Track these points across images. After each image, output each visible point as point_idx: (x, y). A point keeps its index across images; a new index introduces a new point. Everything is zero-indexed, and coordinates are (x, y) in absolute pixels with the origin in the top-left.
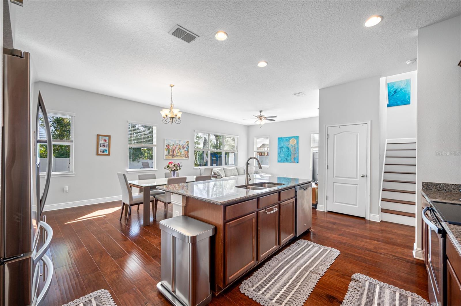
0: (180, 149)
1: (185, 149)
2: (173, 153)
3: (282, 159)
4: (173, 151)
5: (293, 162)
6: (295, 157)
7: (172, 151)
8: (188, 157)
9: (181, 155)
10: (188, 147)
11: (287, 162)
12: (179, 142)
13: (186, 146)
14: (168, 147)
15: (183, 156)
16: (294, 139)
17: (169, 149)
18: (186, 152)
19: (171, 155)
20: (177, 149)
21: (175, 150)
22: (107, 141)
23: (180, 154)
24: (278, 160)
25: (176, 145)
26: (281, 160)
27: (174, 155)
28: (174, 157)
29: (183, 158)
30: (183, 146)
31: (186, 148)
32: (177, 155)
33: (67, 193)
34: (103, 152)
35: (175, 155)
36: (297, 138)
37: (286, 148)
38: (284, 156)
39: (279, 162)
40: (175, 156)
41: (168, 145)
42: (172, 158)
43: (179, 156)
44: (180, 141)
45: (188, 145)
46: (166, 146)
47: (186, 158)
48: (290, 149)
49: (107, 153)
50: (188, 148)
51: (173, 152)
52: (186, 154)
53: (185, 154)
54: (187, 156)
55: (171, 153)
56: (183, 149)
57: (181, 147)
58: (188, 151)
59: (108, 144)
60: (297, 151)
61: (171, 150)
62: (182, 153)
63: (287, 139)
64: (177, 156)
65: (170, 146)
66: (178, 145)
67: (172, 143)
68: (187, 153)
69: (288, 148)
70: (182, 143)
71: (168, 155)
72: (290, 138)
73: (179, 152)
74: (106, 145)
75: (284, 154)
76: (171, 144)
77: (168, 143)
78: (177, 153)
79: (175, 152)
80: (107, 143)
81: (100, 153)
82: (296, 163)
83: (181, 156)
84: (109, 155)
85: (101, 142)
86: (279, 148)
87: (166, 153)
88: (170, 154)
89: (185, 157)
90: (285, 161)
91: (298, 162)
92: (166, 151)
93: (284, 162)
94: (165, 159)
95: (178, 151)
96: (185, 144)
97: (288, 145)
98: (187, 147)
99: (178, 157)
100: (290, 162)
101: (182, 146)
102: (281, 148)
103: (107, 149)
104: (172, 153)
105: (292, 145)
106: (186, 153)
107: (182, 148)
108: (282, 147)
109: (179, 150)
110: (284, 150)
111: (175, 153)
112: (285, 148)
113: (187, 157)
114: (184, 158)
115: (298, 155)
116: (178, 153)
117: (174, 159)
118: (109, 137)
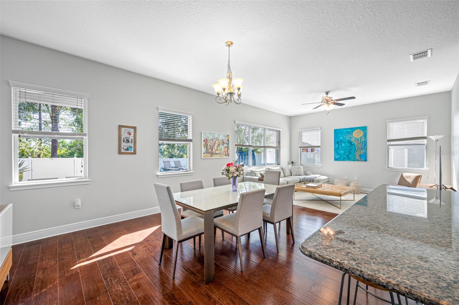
0: (219, 144)
1: (225, 145)
2: (212, 150)
3: (341, 157)
4: (211, 148)
5: (358, 160)
6: (361, 153)
7: (210, 148)
8: (228, 155)
10: (229, 142)
11: (349, 160)
12: (219, 136)
13: (226, 142)
14: (206, 143)
15: (223, 154)
16: (360, 131)
17: (207, 145)
18: (226, 148)
19: (209, 153)
20: (216, 145)
21: (214, 147)
22: (132, 135)
23: (220, 151)
24: (335, 158)
25: (215, 140)
26: (339, 158)
27: (213, 152)
28: (213, 155)
29: (223, 157)
30: (223, 141)
31: (226, 143)
32: (217, 152)
33: (80, 208)
34: (127, 149)
35: (214, 153)
36: (364, 129)
37: (348, 142)
38: (344, 153)
39: (336, 159)
40: (214, 154)
41: (206, 139)
42: (210, 157)
43: (219, 154)
44: (219, 135)
45: (228, 140)
46: (204, 141)
47: (227, 157)
48: (353, 143)
49: (133, 151)
50: (228, 144)
51: (212, 149)
52: (226, 152)
53: (225, 152)
54: (227, 154)
55: (210, 151)
56: (223, 145)
57: (220, 142)
58: (228, 148)
59: (133, 138)
60: (365, 146)
62: (222, 150)
63: (349, 130)
64: (216, 154)
65: (208, 141)
66: (217, 140)
67: (211, 137)
68: (227, 150)
69: (350, 142)
70: (222, 137)
71: (206, 153)
72: (353, 129)
73: (218, 149)
74: (130, 140)
75: (344, 150)
76: (210, 139)
77: (206, 137)
78: (216, 150)
79: (214, 149)
80: (131, 137)
81: (123, 151)
82: (362, 161)
83: (221, 154)
84: (135, 153)
85: (124, 135)
86: (336, 142)
87: (204, 150)
88: (208, 151)
89: (226, 155)
90: (345, 158)
91: (366, 161)
92: (204, 147)
93: (344, 160)
94: (202, 158)
95: (217, 147)
96: (225, 139)
97: (351, 138)
98: (228, 142)
99: (218, 155)
100: (354, 161)
101: (222, 141)
102: (339, 143)
103: (132, 145)
104: (211, 150)
105: (357, 138)
106: (226, 150)
107: (222, 144)
108: (341, 141)
109: (218, 146)
110: (343, 145)
111: (214, 150)
112: (345, 143)
113: (227, 156)
114: (225, 157)
115: (366, 151)
116: (218, 150)
117: (213, 157)
118: (135, 128)
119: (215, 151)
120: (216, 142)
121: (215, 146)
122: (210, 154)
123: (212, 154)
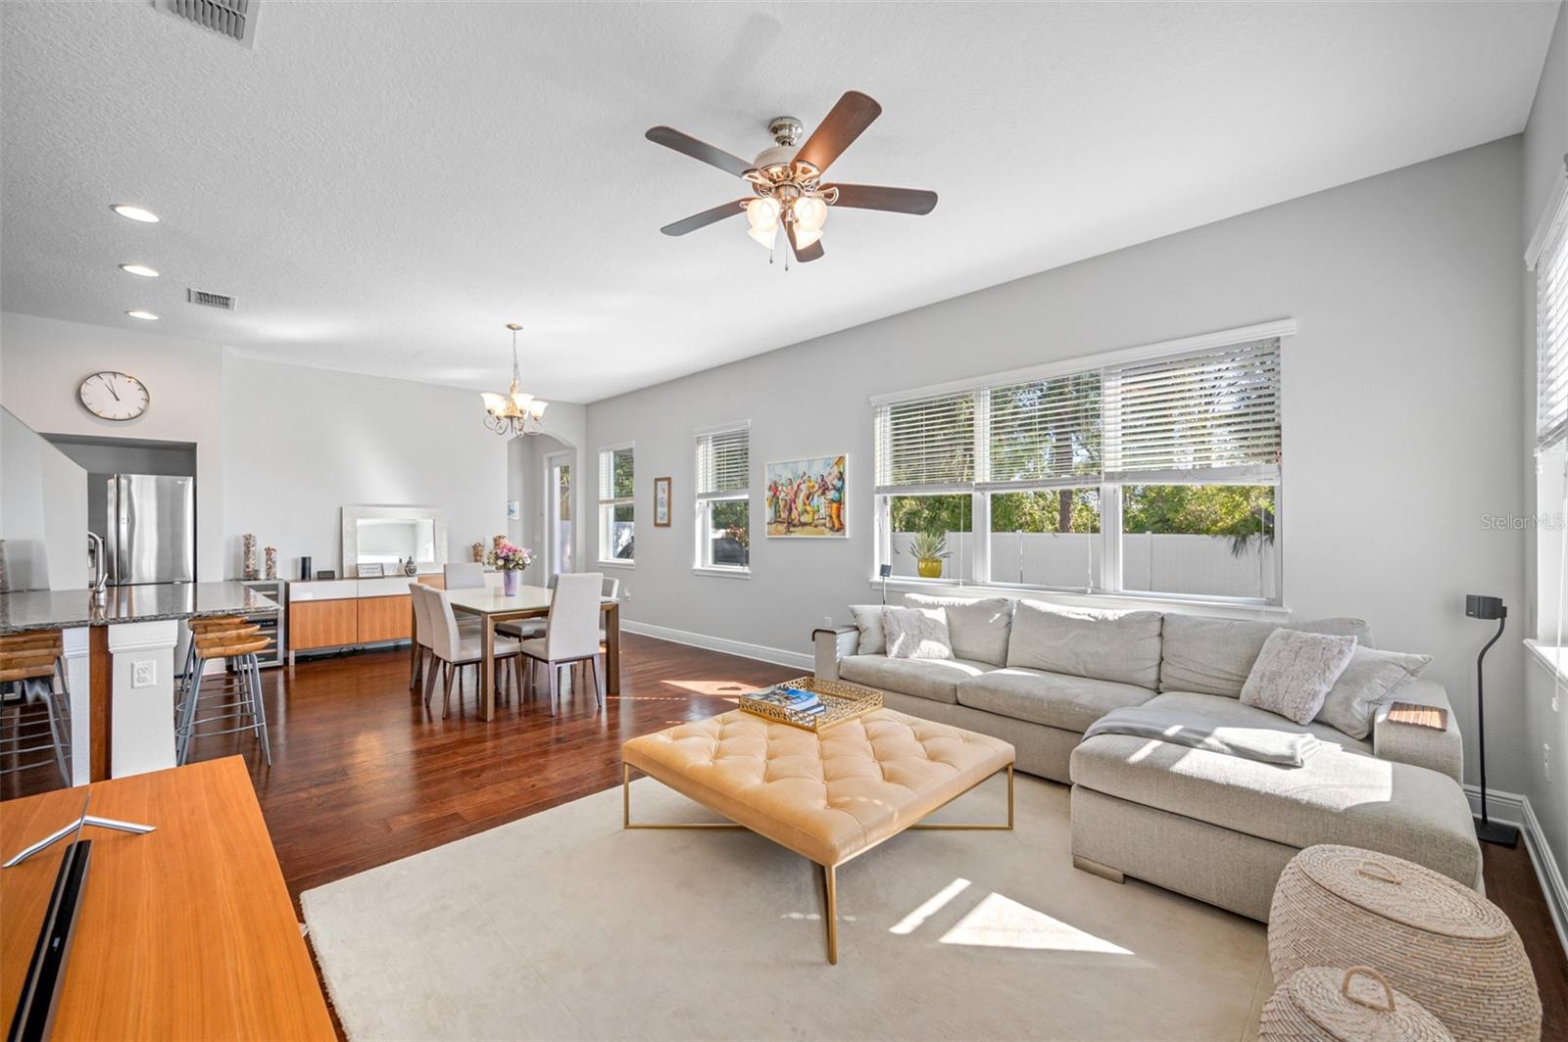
0: (810, 494)
1: (832, 494)
2: (790, 514)
4: (788, 506)
7: (785, 506)
8: (841, 528)
9: (816, 522)
10: (843, 481)
12: (810, 466)
13: (835, 482)
14: (776, 493)
15: (824, 525)
17: (778, 498)
18: (835, 505)
19: (782, 523)
20: (802, 496)
21: (795, 503)
22: (667, 492)
23: (814, 514)
25: (798, 481)
27: (792, 520)
28: (792, 529)
30: (822, 480)
31: (835, 488)
32: (803, 519)
34: (662, 518)
35: (796, 522)
40: (794, 526)
41: (775, 483)
42: (786, 533)
43: (810, 524)
44: (810, 463)
45: (841, 477)
46: (770, 488)
47: (837, 535)
49: (667, 522)
50: (840, 490)
51: (790, 510)
52: (834, 516)
53: (831, 517)
54: (837, 525)
55: (784, 515)
56: (823, 493)
57: (813, 487)
58: (840, 502)
59: (667, 498)
61: (781, 503)
62: (819, 511)
64: (803, 524)
65: (780, 488)
66: (804, 482)
67: (786, 475)
68: (839, 510)
70: (817, 470)
71: (775, 522)
73: (808, 508)
74: (665, 501)
76: (784, 482)
77: (774, 478)
78: (802, 514)
79: (796, 508)
81: (659, 521)
83: (816, 526)
84: (669, 525)
85: (660, 494)
87: (769, 513)
88: (780, 517)
89: (832, 529)
92: (770, 506)
94: (767, 536)
95: (805, 504)
96: (830, 474)
98: (839, 484)
99: (807, 528)
101: (820, 480)
103: (667, 510)
104: (787, 513)
106: (834, 512)
107: (820, 491)
109: (808, 498)
111: (795, 514)
113: (838, 530)
114: (829, 535)
116: (806, 511)
117: (793, 536)
119: (799, 515)
120: (801, 486)
121: (797, 500)
122: (785, 525)
123: (790, 524)
